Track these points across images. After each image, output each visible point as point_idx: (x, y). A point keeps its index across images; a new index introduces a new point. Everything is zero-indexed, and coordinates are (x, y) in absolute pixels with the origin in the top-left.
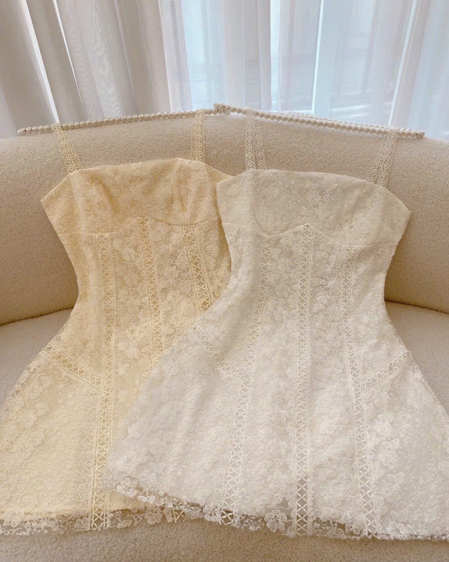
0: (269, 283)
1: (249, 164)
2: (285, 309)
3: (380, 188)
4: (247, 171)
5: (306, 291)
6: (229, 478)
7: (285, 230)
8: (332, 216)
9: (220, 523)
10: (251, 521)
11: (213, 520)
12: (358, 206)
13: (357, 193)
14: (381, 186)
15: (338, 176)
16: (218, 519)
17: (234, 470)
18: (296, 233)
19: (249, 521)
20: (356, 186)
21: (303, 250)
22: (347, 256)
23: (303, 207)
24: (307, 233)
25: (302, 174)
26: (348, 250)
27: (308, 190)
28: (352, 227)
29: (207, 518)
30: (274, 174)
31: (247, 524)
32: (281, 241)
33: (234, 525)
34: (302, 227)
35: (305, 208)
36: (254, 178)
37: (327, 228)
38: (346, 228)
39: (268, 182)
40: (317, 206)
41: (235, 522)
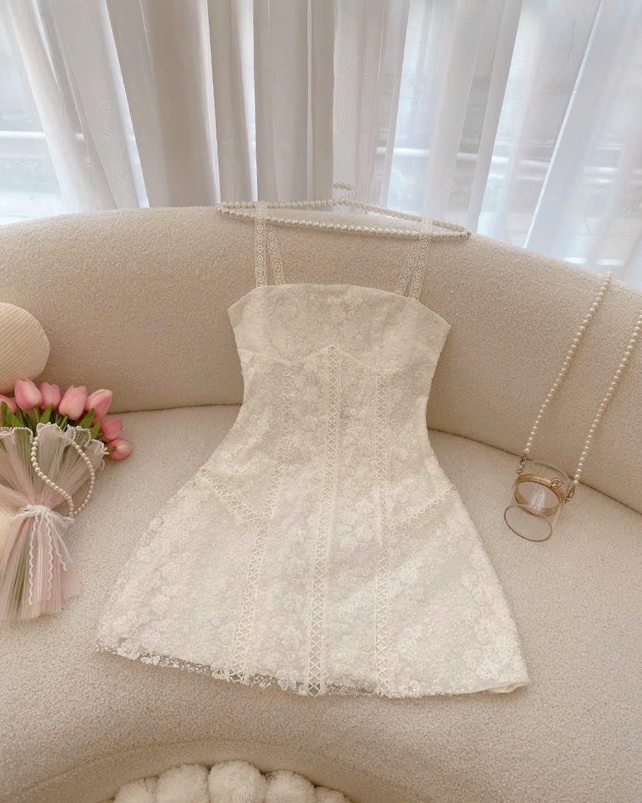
0: (294, 415)
1: (259, 278)
2: (312, 444)
3: (412, 300)
4: (257, 288)
5: (335, 423)
6: (239, 635)
7: (308, 354)
8: (359, 336)
9: (229, 681)
10: (262, 678)
11: (221, 678)
12: (389, 321)
13: (386, 308)
14: (413, 299)
15: (363, 288)
16: (226, 676)
17: (245, 625)
18: (321, 357)
19: (260, 678)
20: (385, 300)
21: (330, 376)
22: (378, 382)
23: (326, 326)
24: (333, 356)
25: (322, 287)
26: (379, 375)
27: (330, 306)
28: (382, 347)
29: (215, 675)
30: (289, 290)
31: (257, 681)
32: (305, 367)
33: (243, 683)
34: (326, 349)
35: (329, 327)
36: (265, 296)
37: (355, 350)
38: (377, 348)
39: (282, 299)
40: (341, 324)
41: (244, 681)
